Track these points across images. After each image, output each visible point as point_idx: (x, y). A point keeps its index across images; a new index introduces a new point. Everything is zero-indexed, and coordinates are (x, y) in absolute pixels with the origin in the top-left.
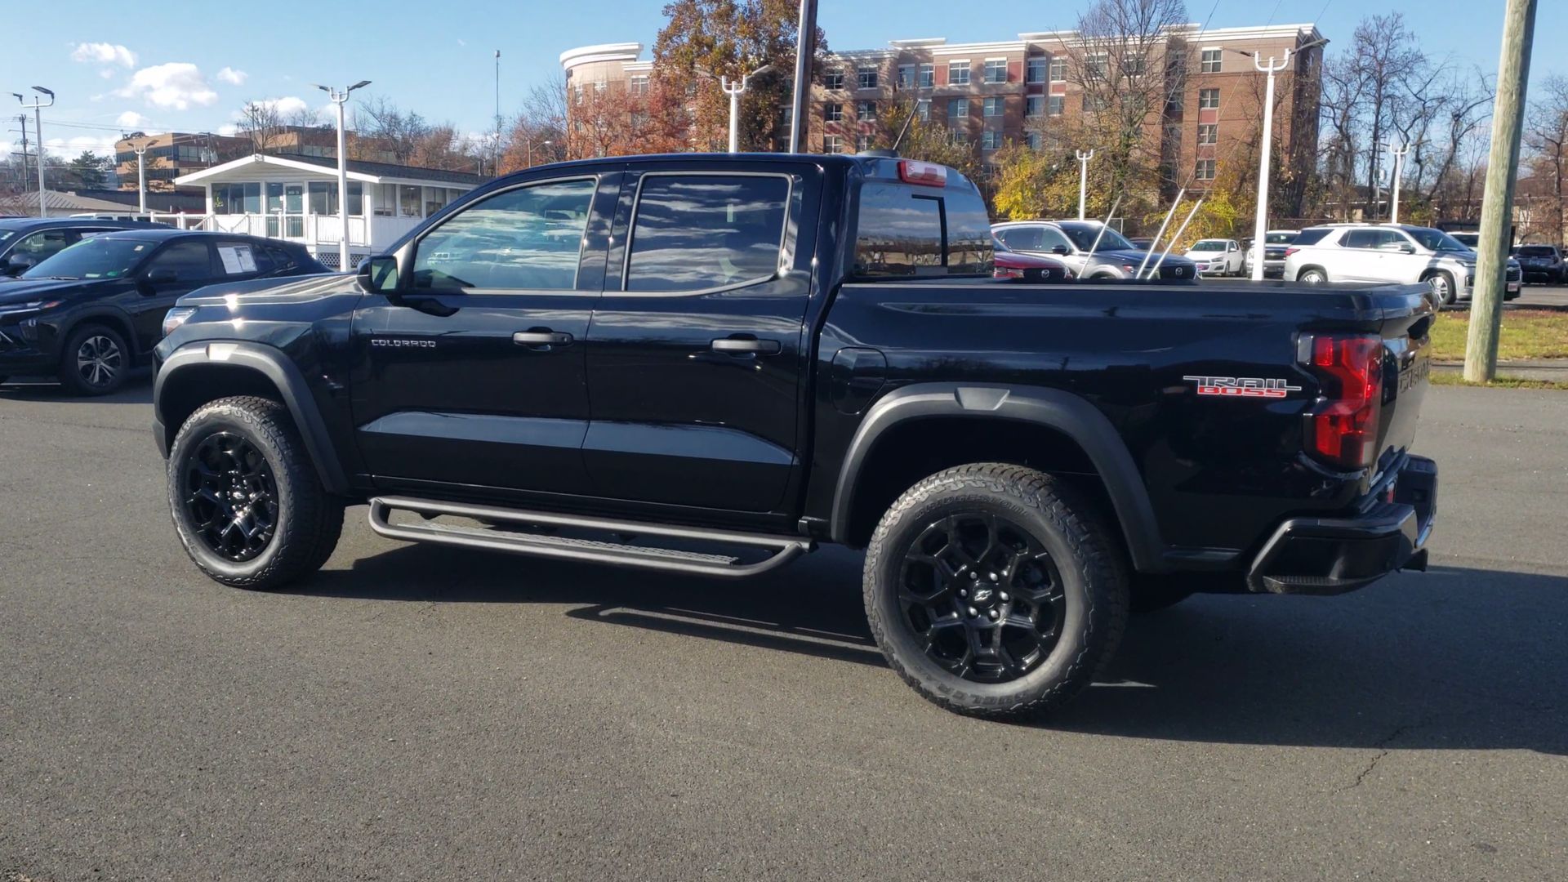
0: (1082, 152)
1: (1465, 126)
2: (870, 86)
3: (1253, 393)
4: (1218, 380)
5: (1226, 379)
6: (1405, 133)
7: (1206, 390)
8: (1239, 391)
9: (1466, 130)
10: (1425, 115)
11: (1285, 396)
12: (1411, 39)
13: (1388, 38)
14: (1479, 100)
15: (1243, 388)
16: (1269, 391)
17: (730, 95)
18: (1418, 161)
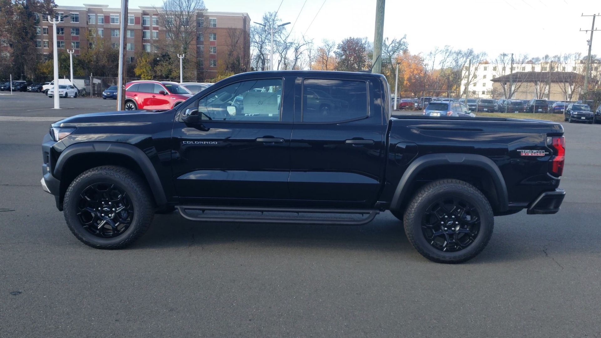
0: (180, 55)
1: (299, 53)
2: (76, 21)
3: (536, 155)
4: (526, 151)
5: (528, 151)
6: (281, 54)
7: (523, 154)
8: (532, 154)
9: (300, 54)
10: (286, 48)
11: (544, 155)
12: (280, 21)
13: (274, 20)
14: (303, 44)
15: (533, 153)
16: (540, 154)
17: (53, 24)
18: (285, 64)
